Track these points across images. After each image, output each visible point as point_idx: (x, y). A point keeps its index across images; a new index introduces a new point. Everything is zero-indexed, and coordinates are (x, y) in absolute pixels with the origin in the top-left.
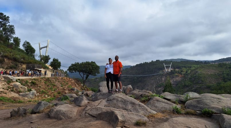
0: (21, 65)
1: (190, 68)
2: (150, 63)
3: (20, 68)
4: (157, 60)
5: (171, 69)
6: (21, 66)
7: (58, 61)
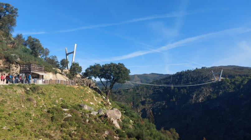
0: (16, 67)
1: (246, 77)
2: (194, 71)
3: (14, 71)
4: (202, 68)
5: (222, 78)
6: (16, 69)
7: (78, 65)
